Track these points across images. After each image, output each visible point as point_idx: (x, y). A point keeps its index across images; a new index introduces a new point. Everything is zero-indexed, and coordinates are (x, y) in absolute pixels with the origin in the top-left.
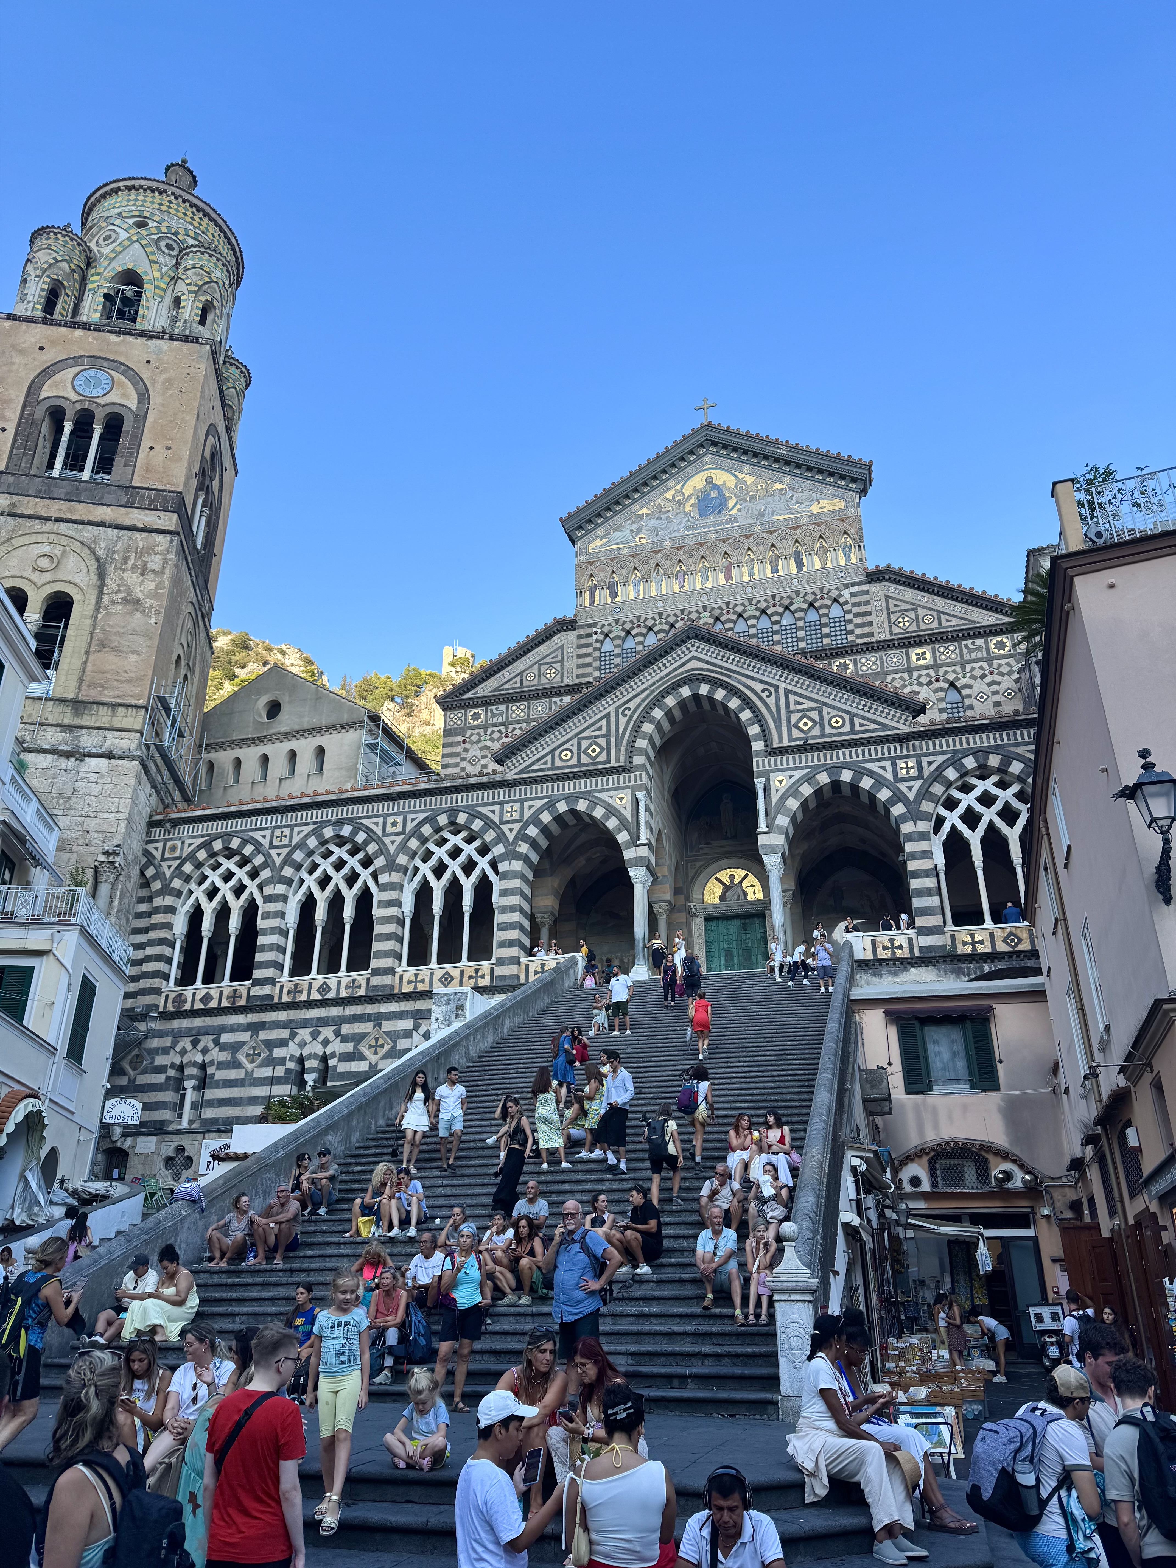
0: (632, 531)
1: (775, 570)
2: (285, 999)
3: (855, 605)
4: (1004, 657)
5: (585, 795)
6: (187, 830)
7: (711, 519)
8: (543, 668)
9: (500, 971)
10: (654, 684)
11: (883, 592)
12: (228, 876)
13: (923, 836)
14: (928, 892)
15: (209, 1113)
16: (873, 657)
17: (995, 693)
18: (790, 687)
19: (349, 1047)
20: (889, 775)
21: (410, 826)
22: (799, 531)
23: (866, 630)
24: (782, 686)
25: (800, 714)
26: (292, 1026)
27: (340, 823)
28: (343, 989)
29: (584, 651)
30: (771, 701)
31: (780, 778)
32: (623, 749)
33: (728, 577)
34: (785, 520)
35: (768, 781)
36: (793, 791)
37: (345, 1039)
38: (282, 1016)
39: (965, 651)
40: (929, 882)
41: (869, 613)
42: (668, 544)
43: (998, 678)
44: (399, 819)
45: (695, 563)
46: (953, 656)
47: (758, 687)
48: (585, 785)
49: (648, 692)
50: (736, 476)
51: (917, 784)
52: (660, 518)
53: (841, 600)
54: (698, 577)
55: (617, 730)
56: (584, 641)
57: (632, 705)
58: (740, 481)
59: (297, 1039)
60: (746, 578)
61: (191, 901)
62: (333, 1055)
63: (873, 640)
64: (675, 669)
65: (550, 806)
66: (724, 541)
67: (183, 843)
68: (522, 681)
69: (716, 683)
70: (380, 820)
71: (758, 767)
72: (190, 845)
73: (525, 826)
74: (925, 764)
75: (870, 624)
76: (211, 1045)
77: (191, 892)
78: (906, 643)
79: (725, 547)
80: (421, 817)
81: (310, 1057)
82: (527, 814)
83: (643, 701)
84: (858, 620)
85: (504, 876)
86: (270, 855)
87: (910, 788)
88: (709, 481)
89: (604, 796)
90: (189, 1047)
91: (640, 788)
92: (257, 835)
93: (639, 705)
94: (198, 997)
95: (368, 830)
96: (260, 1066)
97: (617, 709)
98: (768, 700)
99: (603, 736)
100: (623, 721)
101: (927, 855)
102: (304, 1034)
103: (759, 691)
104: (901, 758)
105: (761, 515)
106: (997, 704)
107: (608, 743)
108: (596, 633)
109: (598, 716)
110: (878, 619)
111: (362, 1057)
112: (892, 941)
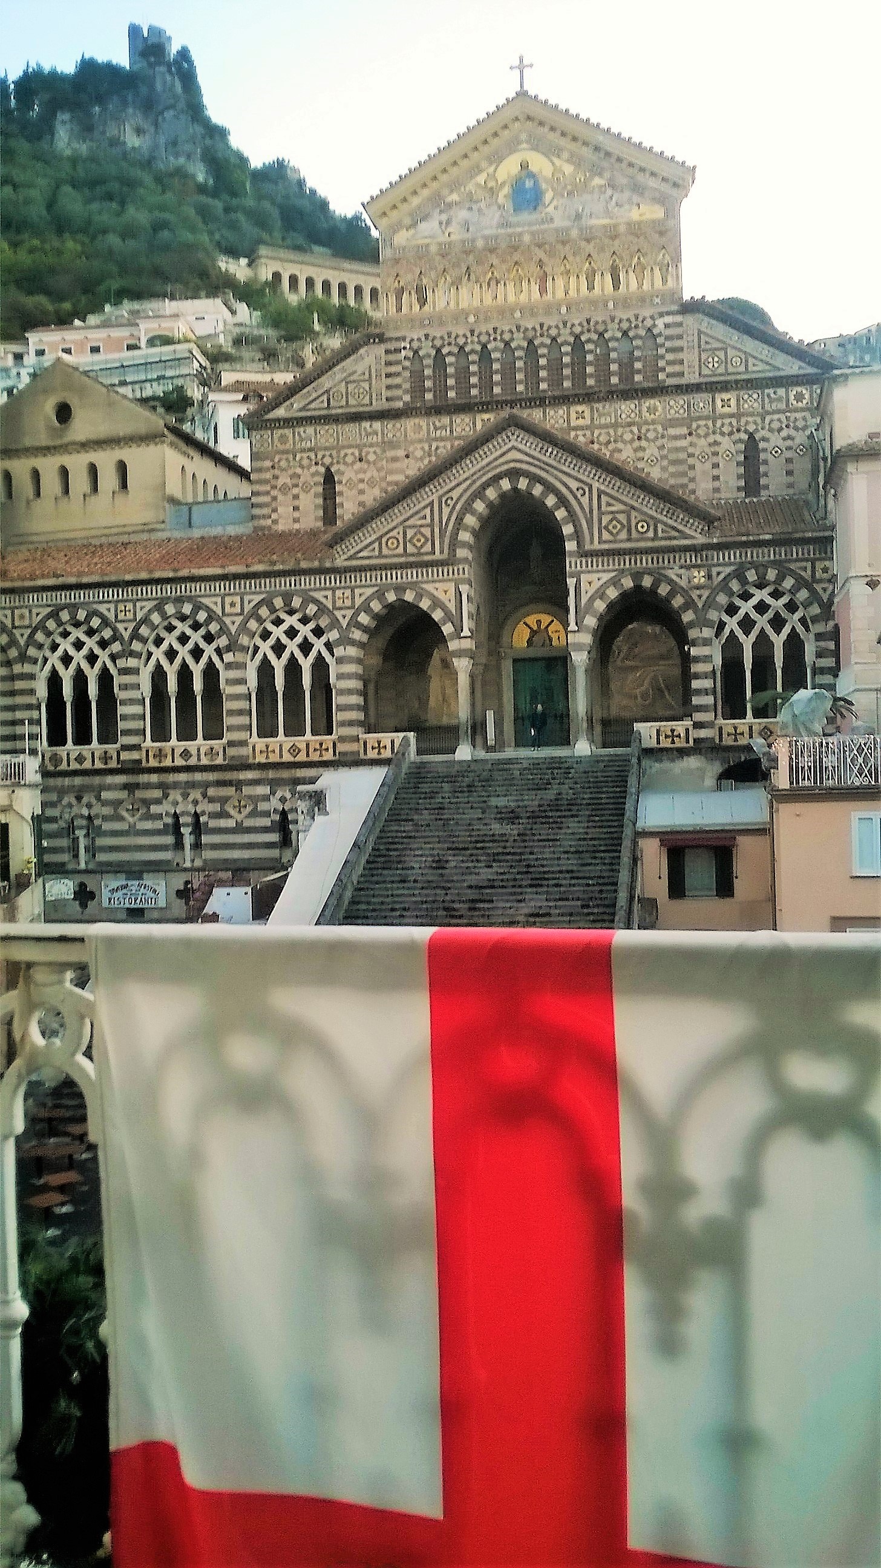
0: (441, 223)
1: (591, 288)
2: (153, 763)
3: (667, 338)
4: (802, 410)
5: (413, 585)
6: (32, 598)
7: (525, 216)
8: (351, 387)
9: (341, 747)
10: (475, 473)
11: (696, 326)
12: (79, 645)
13: (706, 642)
14: (706, 692)
15: (102, 857)
16: (681, 400)
17: (789, 448)
18: (603, 488)
19: (216, 807)
20: (683, 583)
21: (248, 608)
22: (617, 242)
23: (677, 368)
24: (595, 485)
25: (610, 517)
26: (162, 786)
27: (179, 600)
28: (202, 756)
29: (393, 369)
30: (585, 500)
31: (590, 580)
32: (447, 541)
33: (543, 290)
34: (605, 226)
35: (578, 582)
36: (600, 594)
37: (211, 800)
38: (154, 778)
39: (767, 400)
40: (707, 684)
41: (681, 349)
42: (480, 243)
43: (792, 432)
44: (237, 599)
45: (508, 271)
46: (756, 405)
47: (574, 485)
48: (411, 575)
49: (468, 482)
50: (553, 164)
51: (706, 593)
52: (470, 209)
53: (655, 331)
54: (510, 286)
55: (441, 522)
56: (392, 357)
57: (455, 494)
58: (556, 170)
59: (170, 798)
60: (560, 294)
61: (48, 667)
62: (203, 813)
63: (683, 381)
64: (496, 459)
65: (380, 595)
66: (540, 246)
67: (30, 612)
68: (329, 400)
69: (535, 479)
70: (219, 600)
71: (570, 567)
72: (37, 614)
73: (356, 614)
74: (714, 574)
75: (681, 362)
76: (94, 801)
77: (46, 660)
78: (713, 387)
79: (540, 254)
80: (257, 598)
81: (183, 813)
82: (358, 602)
83: (465, 491)
84: (670, 357)
85: (340, 661)
86: (116, 627)
87: (700, 597)
88: (524, 166)
89: (429, 587)
90: (74, 801)
91: (463, 581)
92: (102, 608)
93: (461, 496)
94: (73, 756)
95: (208, 609)
96: (140, 819)
97: (440, 498)
98: (582, 500)
99: (428, 526)
100: (446, 511)
101: (708, 659)
102: (175, 795)
103: (575, 490)
104: (694, 566)
105: (578, 217)
106: (789, 461)
107: (433, 532)
108: (405, 348)
109: (422, 504)
110: (690, 357)
111: (229, 816)
112: (673, 731)
